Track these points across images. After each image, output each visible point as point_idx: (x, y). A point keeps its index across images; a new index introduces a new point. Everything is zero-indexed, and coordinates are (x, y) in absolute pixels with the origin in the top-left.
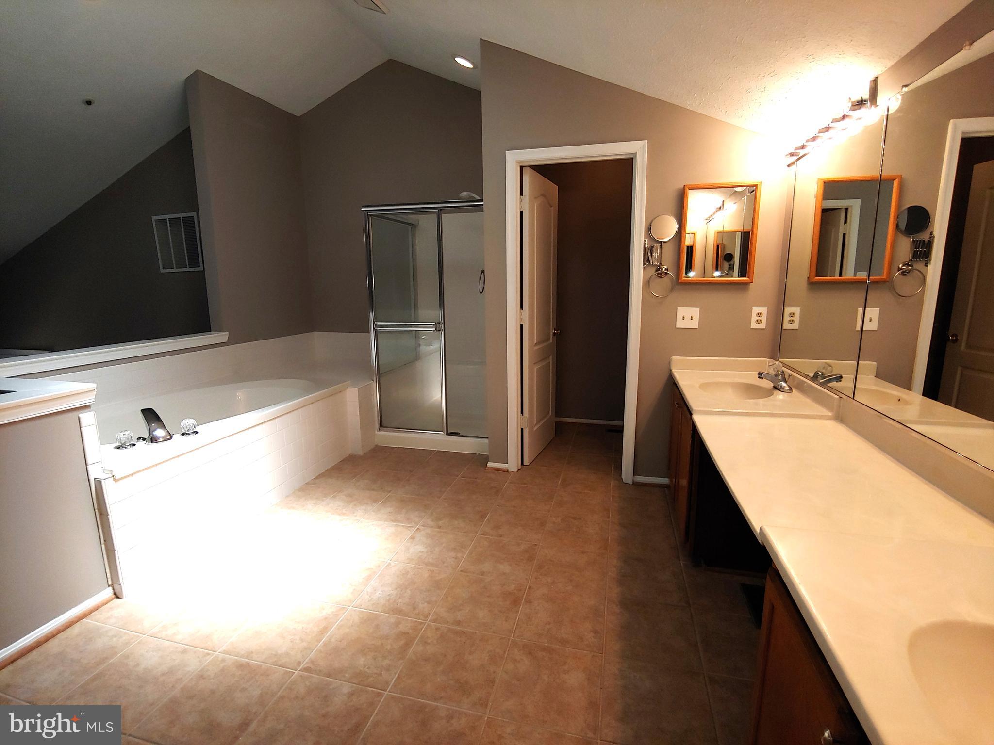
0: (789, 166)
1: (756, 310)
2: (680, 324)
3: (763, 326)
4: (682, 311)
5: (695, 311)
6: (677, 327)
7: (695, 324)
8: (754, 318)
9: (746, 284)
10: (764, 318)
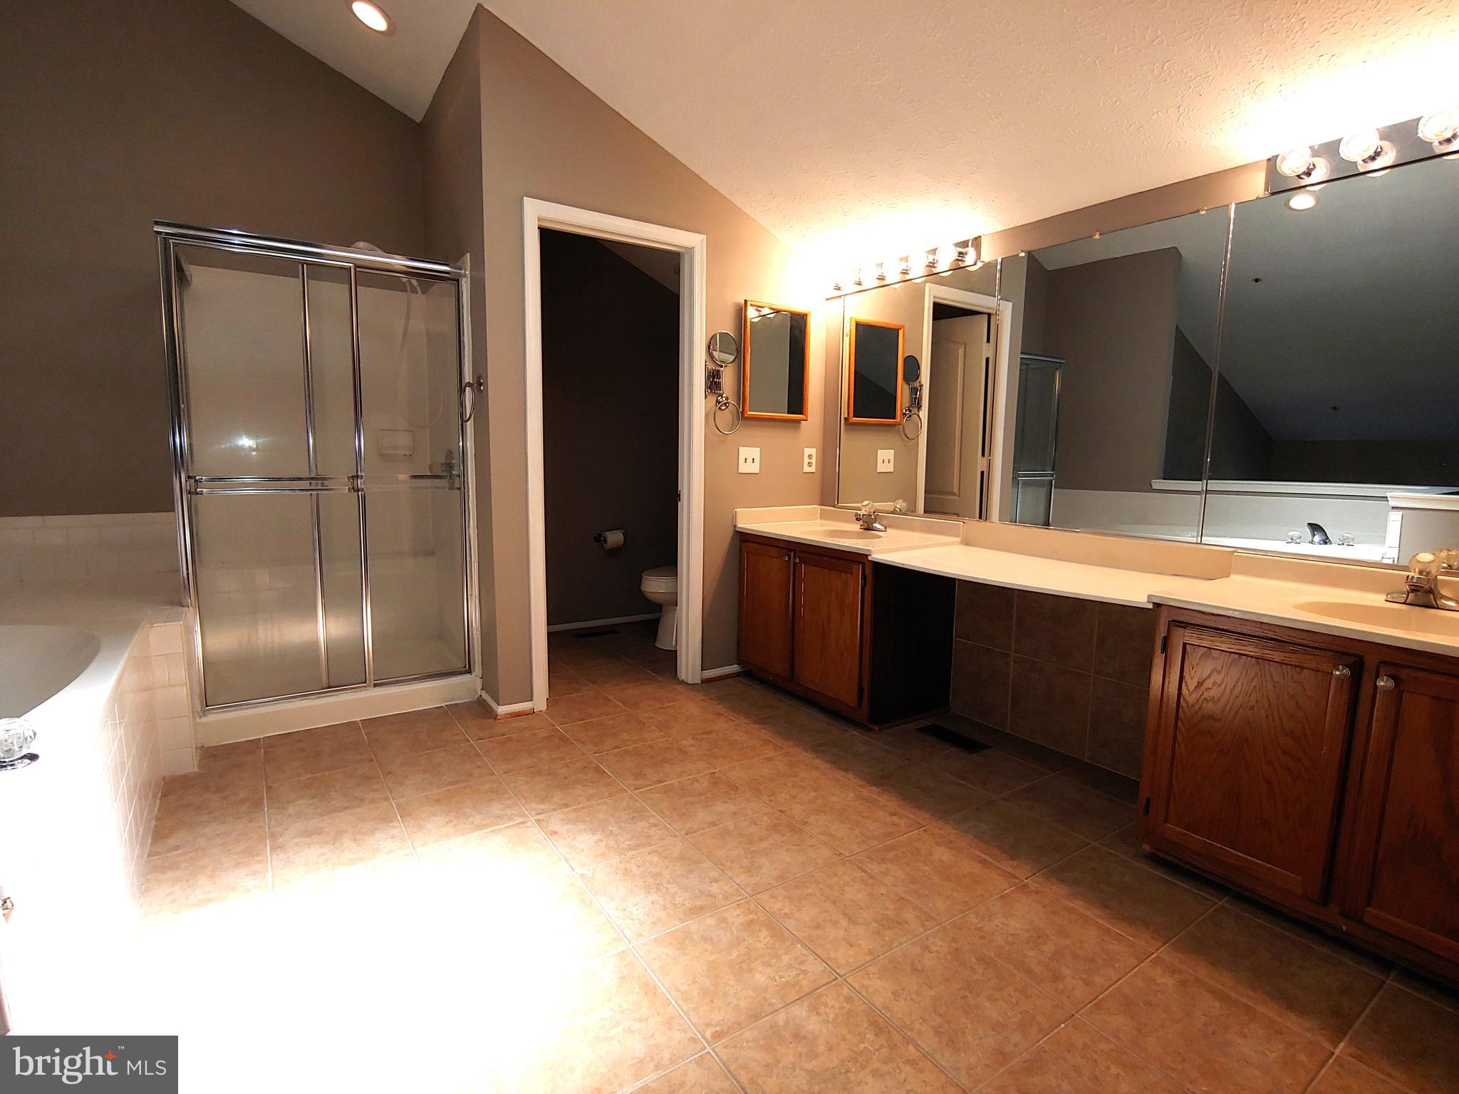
0: (827, 299)
1: (808, 451)
2: (743, 468)
3: (813, 469)
4: (745, 452)
5: (755, 452)
6: (740, 472)
7: (755, 468)
8: (806, 460)
9: (799, 421)
10: (813, 461)
